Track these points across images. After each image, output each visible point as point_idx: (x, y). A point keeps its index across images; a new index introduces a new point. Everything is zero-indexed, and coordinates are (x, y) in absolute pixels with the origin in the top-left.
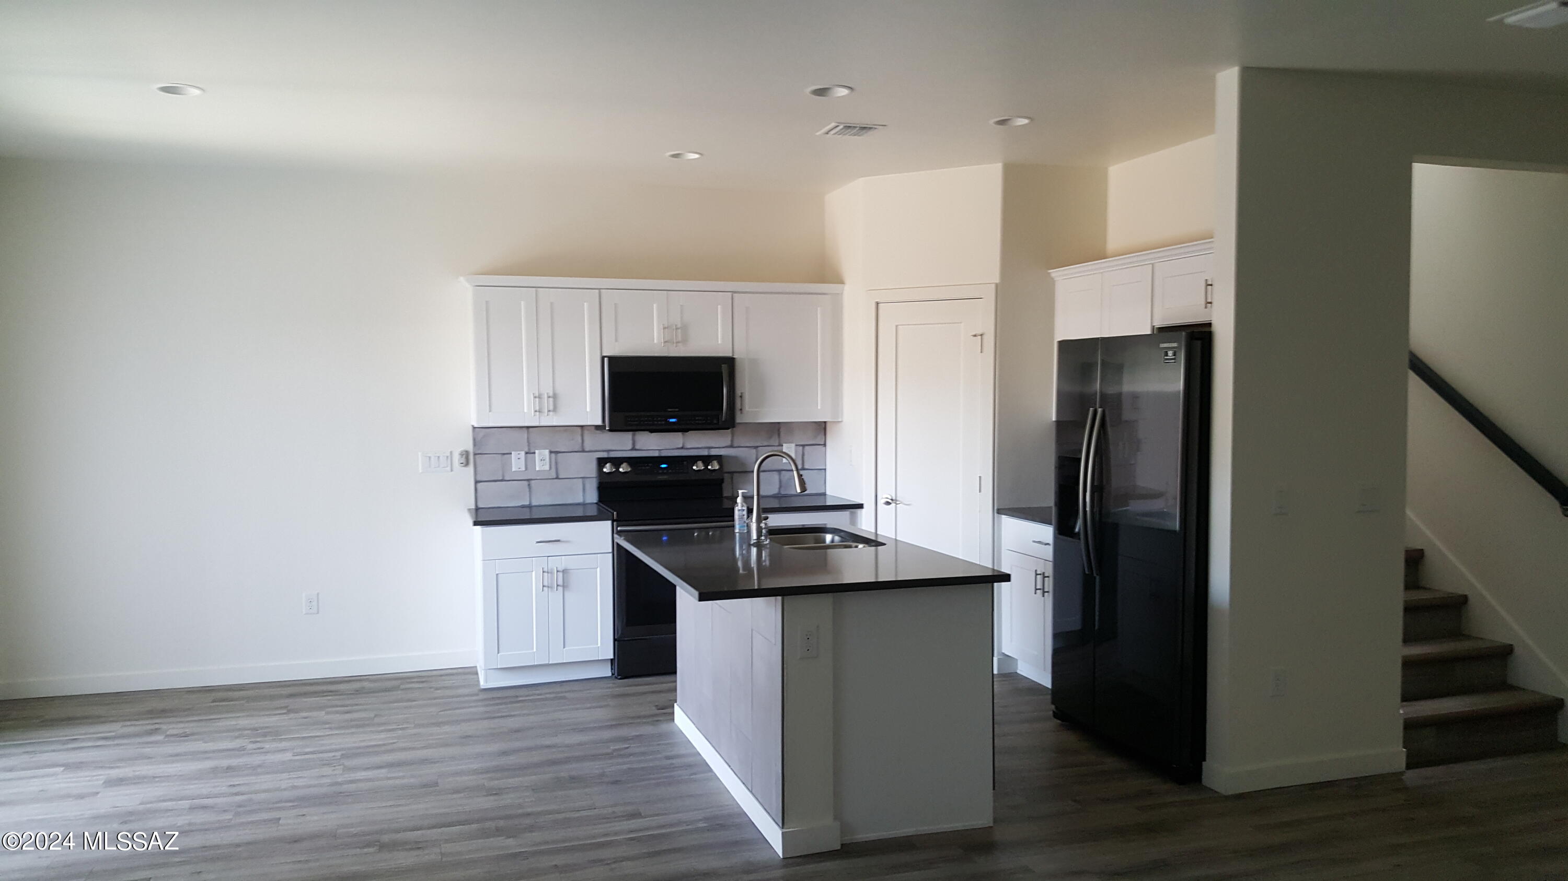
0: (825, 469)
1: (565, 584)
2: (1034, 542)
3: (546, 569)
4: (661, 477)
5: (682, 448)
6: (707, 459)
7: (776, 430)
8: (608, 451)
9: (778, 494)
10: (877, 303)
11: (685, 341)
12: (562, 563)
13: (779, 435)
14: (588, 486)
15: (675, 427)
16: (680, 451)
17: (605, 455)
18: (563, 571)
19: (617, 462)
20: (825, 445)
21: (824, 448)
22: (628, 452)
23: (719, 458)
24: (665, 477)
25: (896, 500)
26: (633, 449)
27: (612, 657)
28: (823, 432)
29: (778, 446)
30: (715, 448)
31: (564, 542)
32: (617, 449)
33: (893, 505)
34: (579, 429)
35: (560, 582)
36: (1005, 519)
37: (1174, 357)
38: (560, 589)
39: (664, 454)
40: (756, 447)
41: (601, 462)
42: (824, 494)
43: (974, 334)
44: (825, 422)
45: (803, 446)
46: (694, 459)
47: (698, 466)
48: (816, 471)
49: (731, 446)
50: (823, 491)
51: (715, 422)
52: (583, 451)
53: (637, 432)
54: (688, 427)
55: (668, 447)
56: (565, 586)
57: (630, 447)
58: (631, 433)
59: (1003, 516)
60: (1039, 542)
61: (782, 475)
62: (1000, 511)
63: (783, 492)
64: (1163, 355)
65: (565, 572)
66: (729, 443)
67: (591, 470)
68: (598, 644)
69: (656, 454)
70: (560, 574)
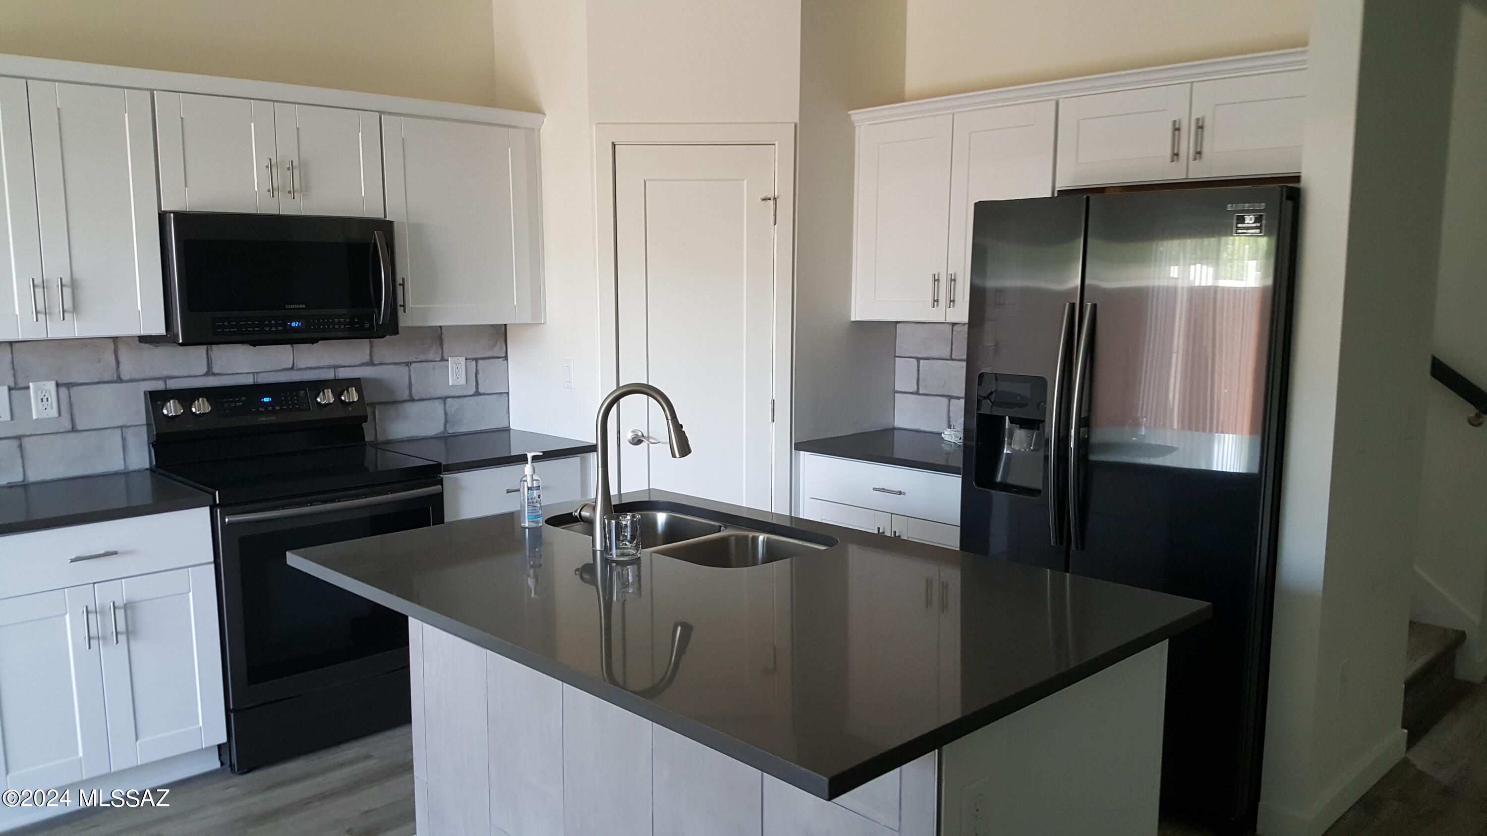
0: (508, 393)
1: (130, 629)
2: (875, 489)
3: (91, 608)
4: (263, 419)
5: (292, 368)
6: (339, 386)
7: (438, 335)
8: (165, 379)
9: (443, 433)
10: (614, 145)
11: (306, 189)
12: (122, 592)
13: (442, 345)
14: (131, 441)
15: (299, 336)
16: (288, 373)
17: (159, 386)
18: (125, 607)
19: (186, 396)
20: (506, 358)
21: (506, 361)
22: (199, 378)
23: (356, 383)
24: (273, 419)
25: (648, 437)
26: (209, 373)
27: (224, 739)
28: (503, 339)
29: (441, 361)
30: (345, 366)
31: (125, 553)
32: (182, 374)
33: (644, 445)
34: (111, 340)
35: (121, 627)
36: (805, 457)
37: (1258, 225)
38: (122, 638)
39: (263, 379)
40: (408, 364)
41: (156, 399)
42: (507, 430)
43: (763, 196)
44: (505, 325)
45: (476, 360)
46: (319, 386)
47: (327, 397)
48: (495, 396)
49: (371, 363)
50: (505, 425)
51: (367, 326)
52: (120, 380)
53: (213, 346)
54: (315, 335)
55: (268, 368)
56: (130, 633)
57: (204, 370)
58: (205, 347)
59: (802, 452)
60: (883, 490)
61: (447, 405)
62: (800, 446)
63: (451, 431)
64: (1235, 222)
65: (128, 607)
66: (366, 358)
67: (138, 413)
68: (198, 723)
69: (249, 380)
70: (120, 613)
